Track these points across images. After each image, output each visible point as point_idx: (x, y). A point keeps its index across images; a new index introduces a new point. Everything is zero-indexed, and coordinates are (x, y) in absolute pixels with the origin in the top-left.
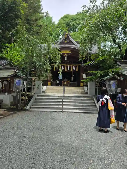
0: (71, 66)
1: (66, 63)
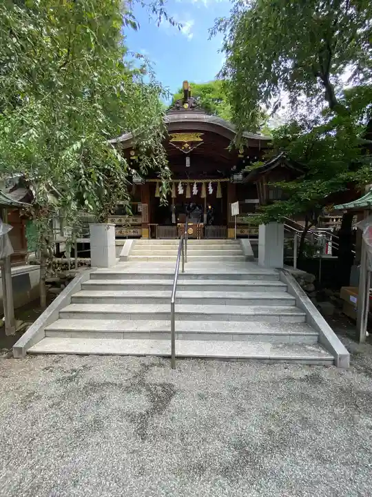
0: (201, 184)
1: (188, 177)
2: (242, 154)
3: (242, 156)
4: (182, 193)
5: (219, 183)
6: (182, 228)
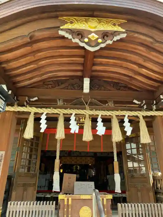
1: (87, 106)
4: (77, 132)
5: (141, 118)
6: (68, 205)
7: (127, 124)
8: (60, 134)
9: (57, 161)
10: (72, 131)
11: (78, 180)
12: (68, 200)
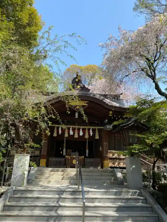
0: (85, 129)
1: (76, 124)
2: (111, 114)
3: (111, 115)
4: (72, 134)
5: (97, 129)
6: (69, 159)
7: (91, 132)
8: (66, 135)
9: (65, 145)
10: (71, 134)
11: (73, 152)
12: (69, 158)
